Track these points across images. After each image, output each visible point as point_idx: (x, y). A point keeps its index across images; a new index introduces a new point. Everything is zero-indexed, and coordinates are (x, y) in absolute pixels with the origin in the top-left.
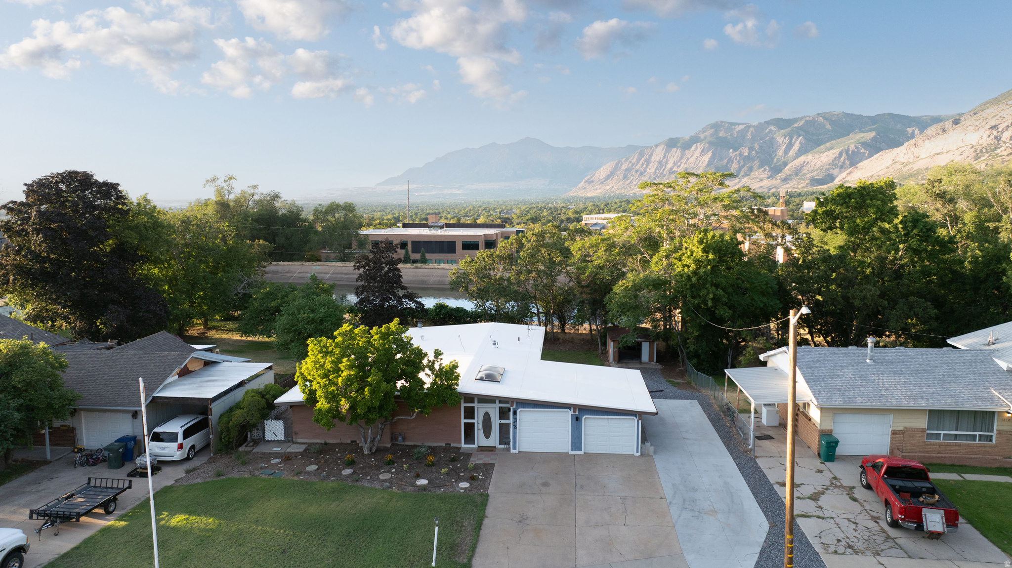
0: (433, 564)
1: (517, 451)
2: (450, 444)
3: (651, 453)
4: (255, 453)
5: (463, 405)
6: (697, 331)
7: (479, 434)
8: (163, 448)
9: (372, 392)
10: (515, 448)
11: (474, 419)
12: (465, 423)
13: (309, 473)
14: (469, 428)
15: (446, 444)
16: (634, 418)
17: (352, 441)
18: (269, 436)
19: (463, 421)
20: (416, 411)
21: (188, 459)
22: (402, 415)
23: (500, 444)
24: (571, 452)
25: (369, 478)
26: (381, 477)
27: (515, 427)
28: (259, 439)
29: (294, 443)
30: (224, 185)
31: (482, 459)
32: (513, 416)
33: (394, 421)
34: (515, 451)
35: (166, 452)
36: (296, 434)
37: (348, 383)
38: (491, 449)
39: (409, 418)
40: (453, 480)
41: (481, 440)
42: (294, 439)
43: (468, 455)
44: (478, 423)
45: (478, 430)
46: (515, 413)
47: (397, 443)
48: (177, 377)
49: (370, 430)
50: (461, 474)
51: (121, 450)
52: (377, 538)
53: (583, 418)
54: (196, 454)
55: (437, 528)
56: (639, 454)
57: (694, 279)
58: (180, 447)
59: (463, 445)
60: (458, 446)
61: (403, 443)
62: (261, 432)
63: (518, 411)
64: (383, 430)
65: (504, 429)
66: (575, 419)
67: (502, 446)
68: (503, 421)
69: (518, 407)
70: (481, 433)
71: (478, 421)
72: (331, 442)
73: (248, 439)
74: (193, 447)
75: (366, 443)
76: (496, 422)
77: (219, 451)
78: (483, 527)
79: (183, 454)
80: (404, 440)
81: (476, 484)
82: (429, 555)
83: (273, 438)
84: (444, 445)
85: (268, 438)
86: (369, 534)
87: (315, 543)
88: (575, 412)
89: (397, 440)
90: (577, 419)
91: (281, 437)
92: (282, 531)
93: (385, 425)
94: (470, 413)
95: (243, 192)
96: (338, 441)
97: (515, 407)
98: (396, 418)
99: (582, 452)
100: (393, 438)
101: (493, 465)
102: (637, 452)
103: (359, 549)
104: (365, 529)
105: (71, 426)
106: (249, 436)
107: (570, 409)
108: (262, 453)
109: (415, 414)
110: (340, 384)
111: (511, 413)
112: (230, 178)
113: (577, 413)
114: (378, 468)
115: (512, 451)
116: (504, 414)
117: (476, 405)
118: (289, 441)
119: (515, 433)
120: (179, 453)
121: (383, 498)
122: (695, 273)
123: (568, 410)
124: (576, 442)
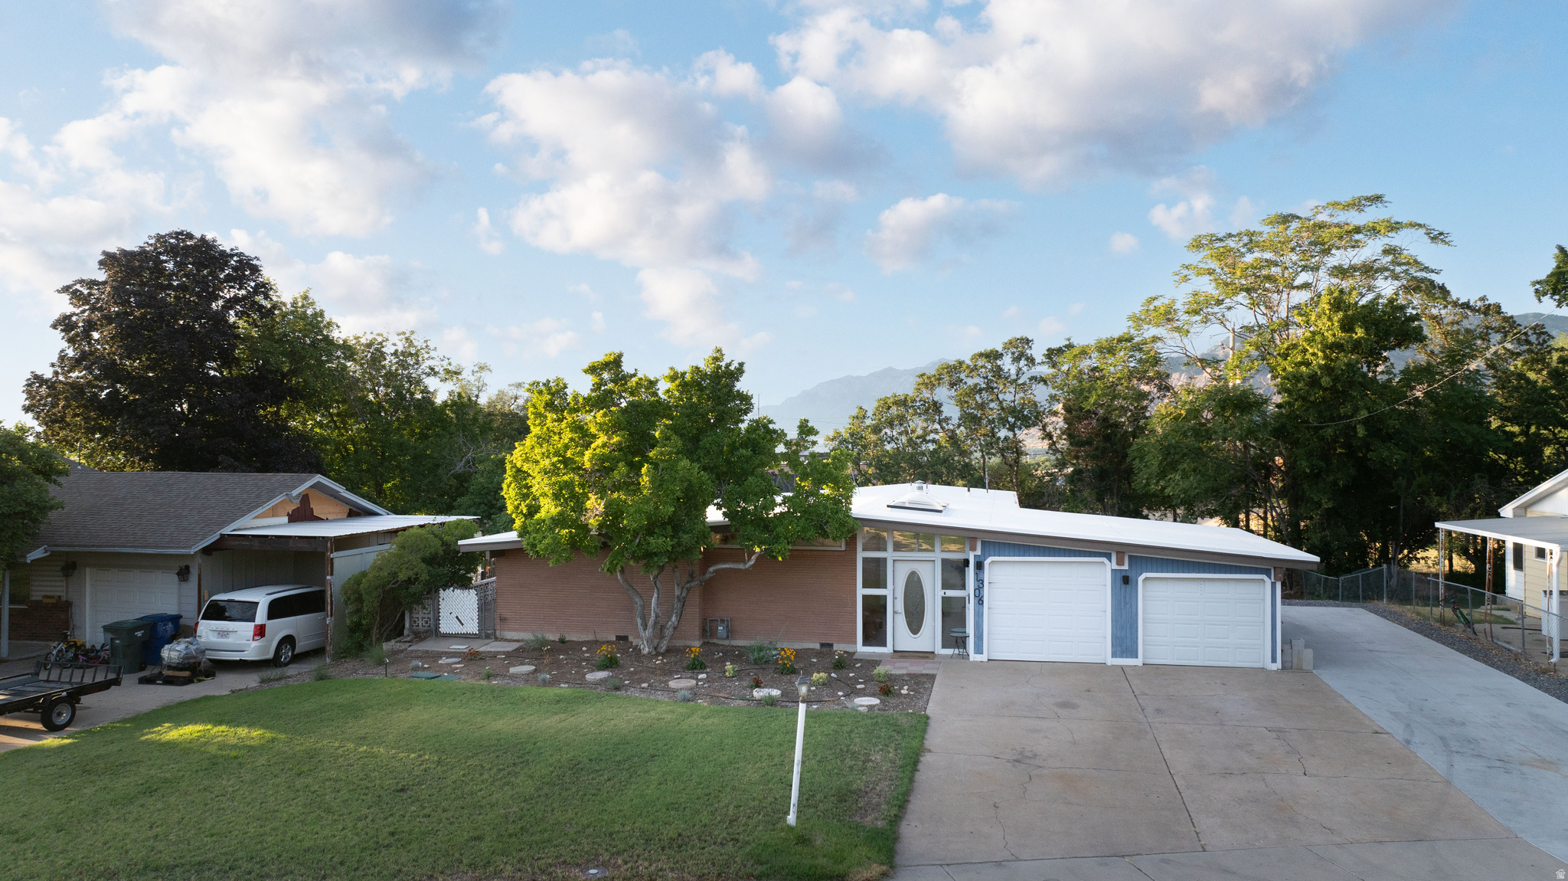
0: (791, 818)
1: (983, 658)
2: (831, 645)
3: (1307, 665)
4: (412, 651)
5: (861, 555)
6: (1329, 499)
7: (896, 622)
8: (223, 633)
9: (658, 484)
10: (979, 650)
11: (885, 586)
12: (864, 597)
13: (514, 677)
14: (875, 611)
15: (822, 645)
16: (1264, 577)
17: (619, 638)
18: (447, 626)
19: (861, 591)
20: (758, 550)
21: (274, 662)
22: (725, 562)
23: (944, 647)
24: (1111, 661)
25: (645, 685)
26: (672, 684)
27: (980, 601)
28: (427, 632)
29: (496, 639)
30: (472, 379)
31: (907, 668)
32: (976, 574)
33: (708, 576)
34: (978, 658)
35: (230, 640)
36: (503, 620)
37: (606, 464)
38: (927, 655)
39: (741, 566)
40: (840, 693)
41: (898, 633)
42: (498, 632)
43: (874, 663)
44: (894, 598)
45: (895, 612)
46: (979, 566)
47: (715, 641)
48: (286, 519)
49: (655, 595)
50: (859, 687)
51: (139, 634)
52: (647, 773)
53: (1141, 579)
54: (298, 658)
55: (802, 707)
56: (1278, 665)
57: (1326, 381)
58: (260, 631)
59: (861, 649)
60: (849, 648)
61: (726, 643)
62: (431, 616)
63: (987, 563)
64: (683, 602)
65: (953, 613)
66: (1119, 581)
67: (949, 651)
68: (950, 593)
69: (986, 553)
70: (902, 620)
71: (893, 592)
72: (575, 639)
73: (406, 632)
74: (288, 640)
75: (645, 630)
76: (934, 596)
77: (343, 654)
78: (920, 767)
79: (266, 648)
80: (730, 633)
81: (893, 701)
82: (778, 807)
83: (456, 629)
84: (817, 646)
85: (444, 628)
86: (626, 766)
87: (486, 776)
88: (1120, 562)
89: (713, 633)
90: (1125, 581)
91: (472, 627)
92: (413, 756)
93: (688, 590)
94: (876, 574)
95: (501, 395)
96: (590, 637)
97: (979, 552)
98: (711, 569)
99: (1138, 662)
100: (707, 630)
101: (932, 678)
102: (1274, 660)
103: (593, 792)
104: (618, 759)
105: (64, 599)
106: (407, 625)
107: (1108, 556)
108: (427, 652)
109: (754, 558)
110: (587, 465)
111: (971, 571)
112: (482, 368)
113: (1126, 567)
114: (669, 673)
115: (974, 657)
116: (954, 573)
117: (889, 555)
118: (488, 637)
119: (979, 615)
120: (254, 644)
121: (672, 712)
122: (1327, 369)
123: (1104, 560)
124: (1125, 639)
